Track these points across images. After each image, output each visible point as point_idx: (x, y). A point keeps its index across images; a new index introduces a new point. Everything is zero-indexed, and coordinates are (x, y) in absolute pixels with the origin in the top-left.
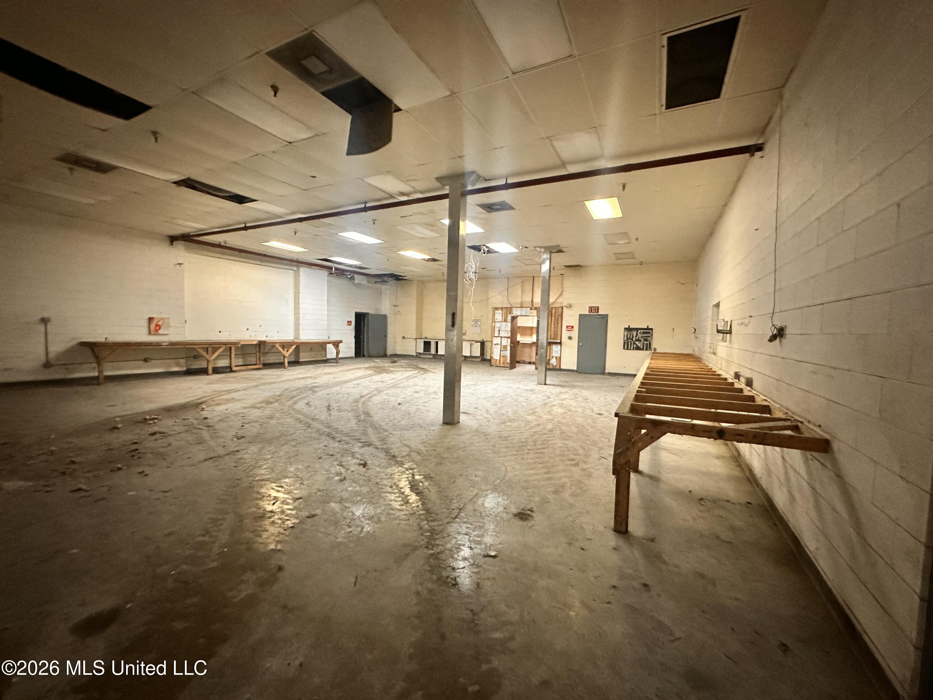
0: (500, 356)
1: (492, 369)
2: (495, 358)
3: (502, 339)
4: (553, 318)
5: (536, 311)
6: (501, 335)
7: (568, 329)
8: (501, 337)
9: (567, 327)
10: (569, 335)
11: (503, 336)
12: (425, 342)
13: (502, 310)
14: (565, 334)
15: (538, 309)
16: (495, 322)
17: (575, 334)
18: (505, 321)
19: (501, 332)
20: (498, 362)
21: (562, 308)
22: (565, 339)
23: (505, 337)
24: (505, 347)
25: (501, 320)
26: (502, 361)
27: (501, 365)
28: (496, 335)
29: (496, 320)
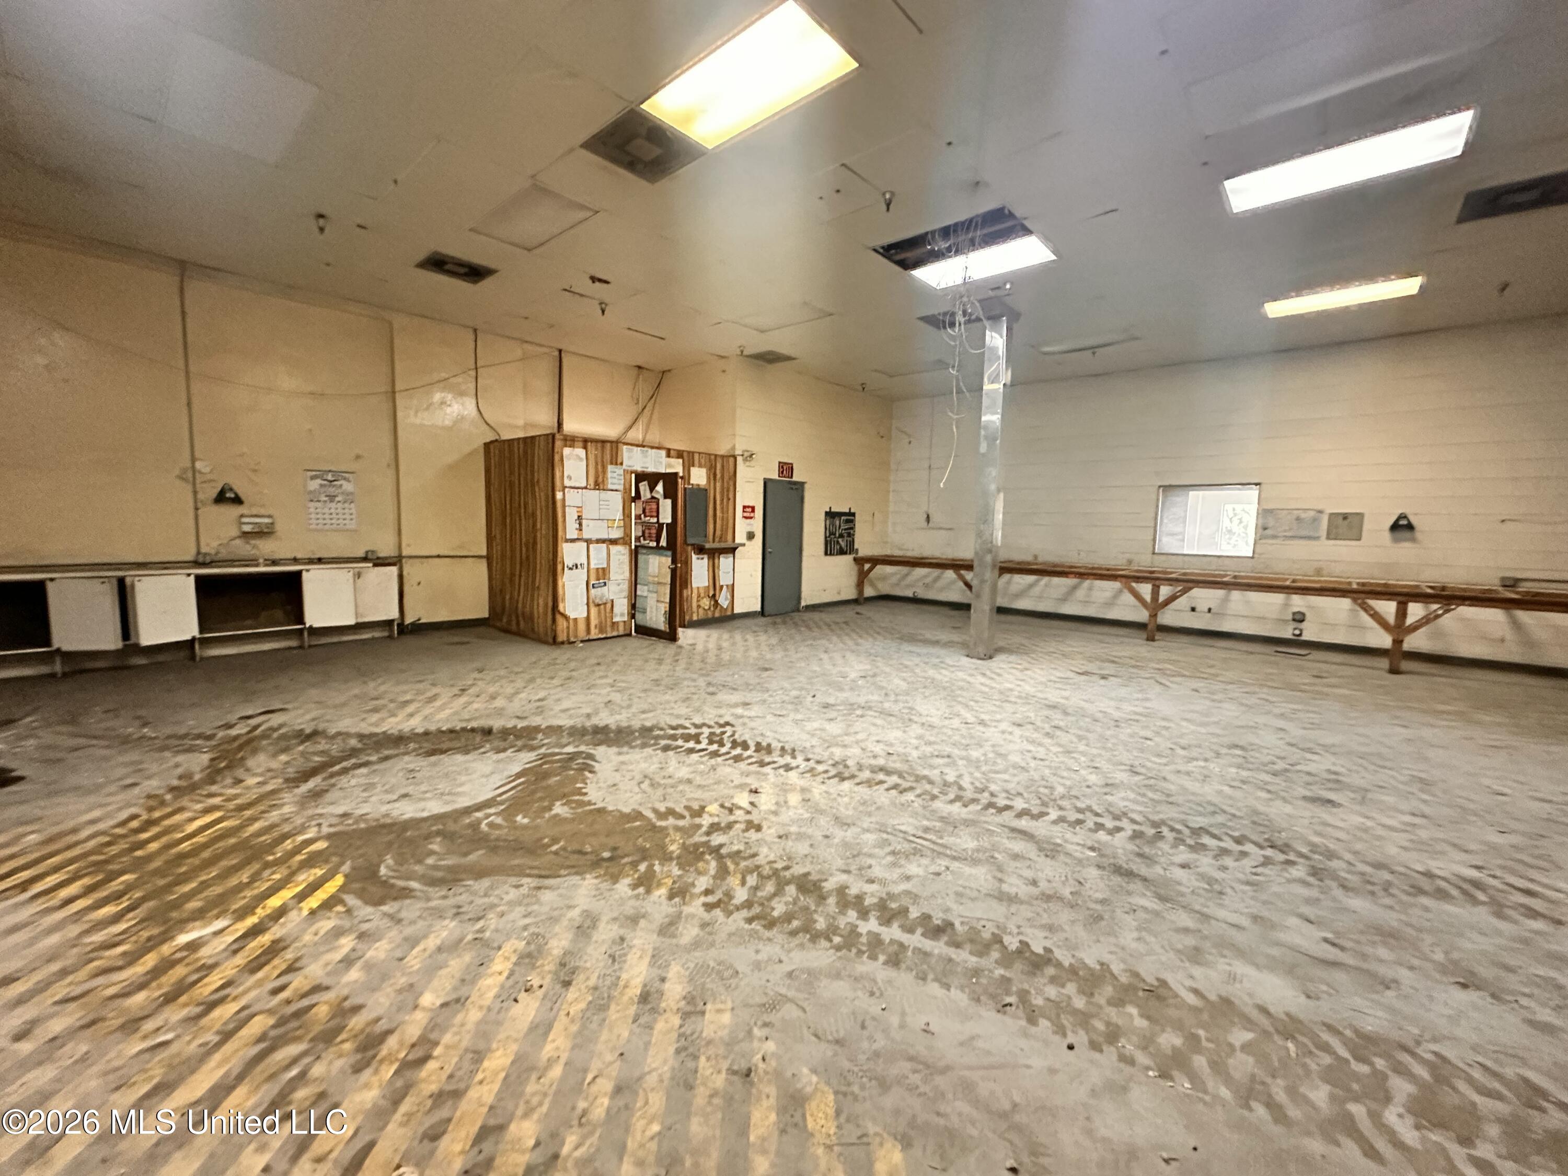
0: (588, 604)
1: (560, 655)
2: (572, 615)
3: (591, 546)
4: (718, 485)
5: (681, 461)
6: (586, 535)
7: (746, 514)
8: (588, 542)
9: (744, 507)
10: (749, 529)
11: (595, 537)
12: (199, 580)
13: (585, 448)
14: (741, 527)
15: (685, 454)
16: (564, 488)
17: (757, 525)
18: (599, 485)
19: (584, 522)
20: (582, 626)
21: (735, 457)
22: (740, 538)
23: (599, 541)
24: (603, 574)
25: (584, 485)
26: (594, 622)
27: (594, 634)
28: (572, 533)
29: (567, 483)
